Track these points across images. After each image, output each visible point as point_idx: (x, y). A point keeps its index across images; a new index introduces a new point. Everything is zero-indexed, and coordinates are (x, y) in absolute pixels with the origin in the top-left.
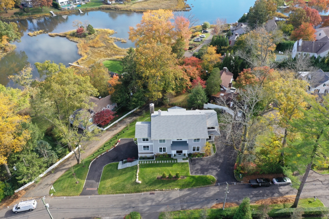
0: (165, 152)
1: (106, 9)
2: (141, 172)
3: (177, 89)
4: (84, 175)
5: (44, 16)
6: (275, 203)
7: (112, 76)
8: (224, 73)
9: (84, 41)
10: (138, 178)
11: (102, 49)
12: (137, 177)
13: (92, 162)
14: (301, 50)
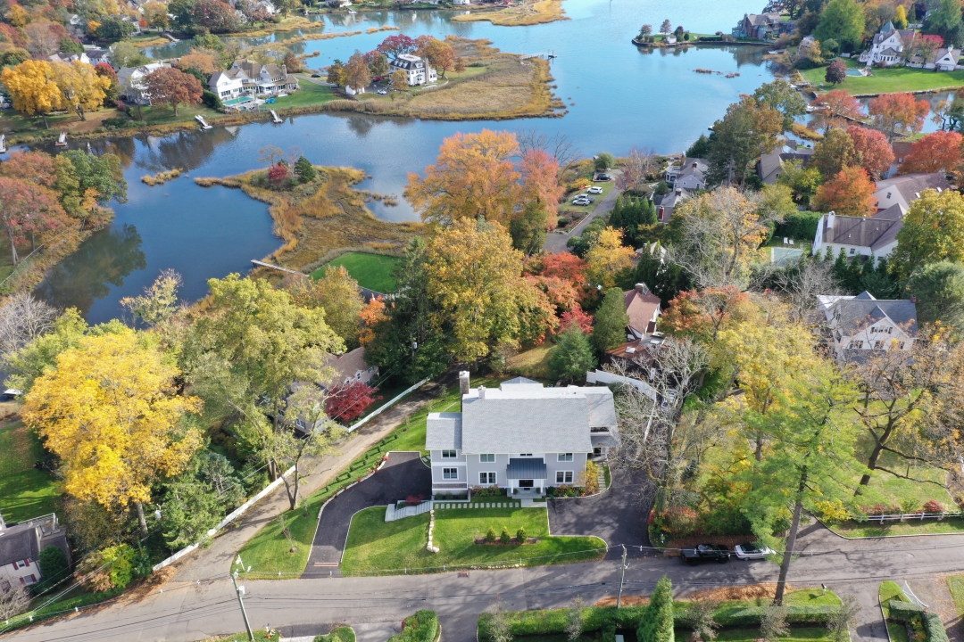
0: (492, 484)
1: (341, 110)
2: (438, 527)
3: (525, 333)
4: (309, 533)
5: (181, 129)
6: (734, 598)
7: (367, 301)
8: (637, 299)
9: (287, 201)
10: (433, 541)
11: (334, 222)
12: (431, 538)
13: (324, 505)
14: (832, 239)
